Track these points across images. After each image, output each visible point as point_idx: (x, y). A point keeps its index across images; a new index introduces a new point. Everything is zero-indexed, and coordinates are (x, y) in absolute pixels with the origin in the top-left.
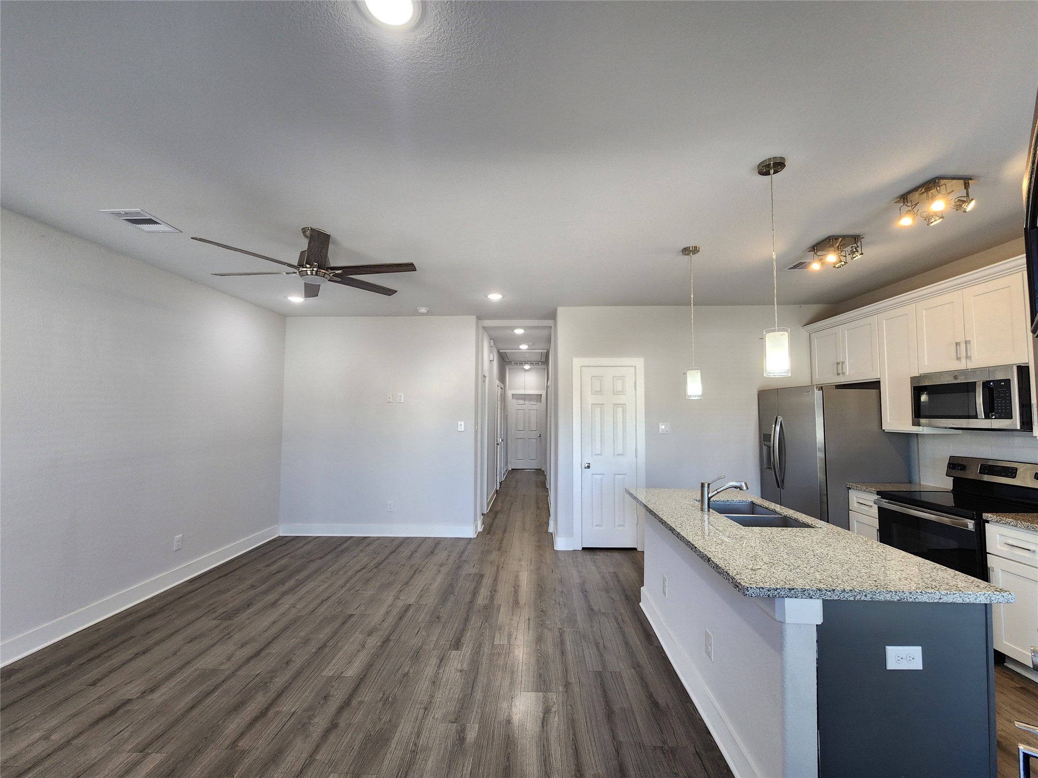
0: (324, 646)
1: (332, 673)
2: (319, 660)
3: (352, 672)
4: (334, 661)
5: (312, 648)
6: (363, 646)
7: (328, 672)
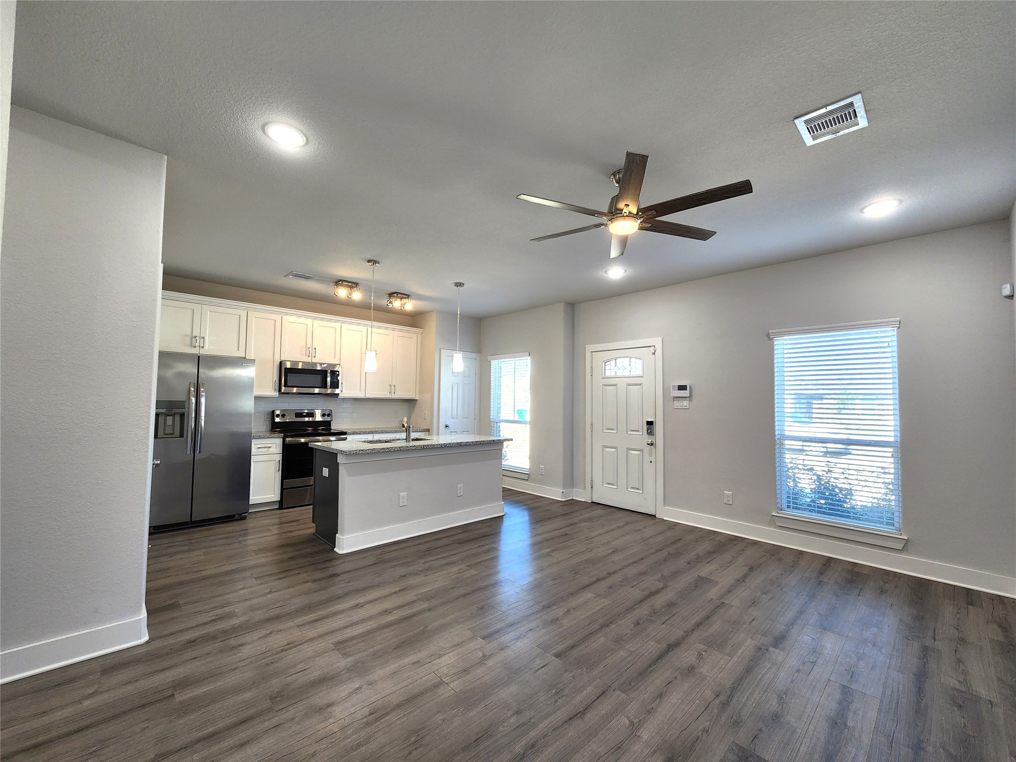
0: (603, 626)
1: (602, 600)
2: (610, 614)
3: (588, 595)
4: (598, 608)
5: (614, 629)
6: (568, 611)
7: (605, 602)
